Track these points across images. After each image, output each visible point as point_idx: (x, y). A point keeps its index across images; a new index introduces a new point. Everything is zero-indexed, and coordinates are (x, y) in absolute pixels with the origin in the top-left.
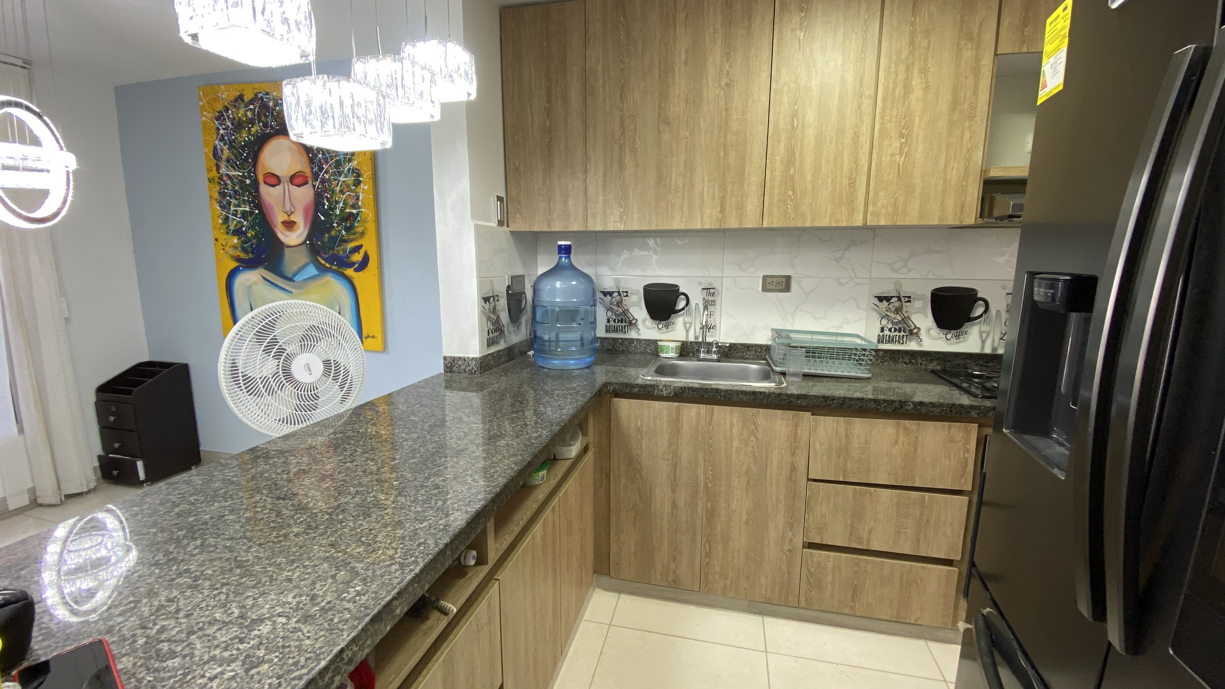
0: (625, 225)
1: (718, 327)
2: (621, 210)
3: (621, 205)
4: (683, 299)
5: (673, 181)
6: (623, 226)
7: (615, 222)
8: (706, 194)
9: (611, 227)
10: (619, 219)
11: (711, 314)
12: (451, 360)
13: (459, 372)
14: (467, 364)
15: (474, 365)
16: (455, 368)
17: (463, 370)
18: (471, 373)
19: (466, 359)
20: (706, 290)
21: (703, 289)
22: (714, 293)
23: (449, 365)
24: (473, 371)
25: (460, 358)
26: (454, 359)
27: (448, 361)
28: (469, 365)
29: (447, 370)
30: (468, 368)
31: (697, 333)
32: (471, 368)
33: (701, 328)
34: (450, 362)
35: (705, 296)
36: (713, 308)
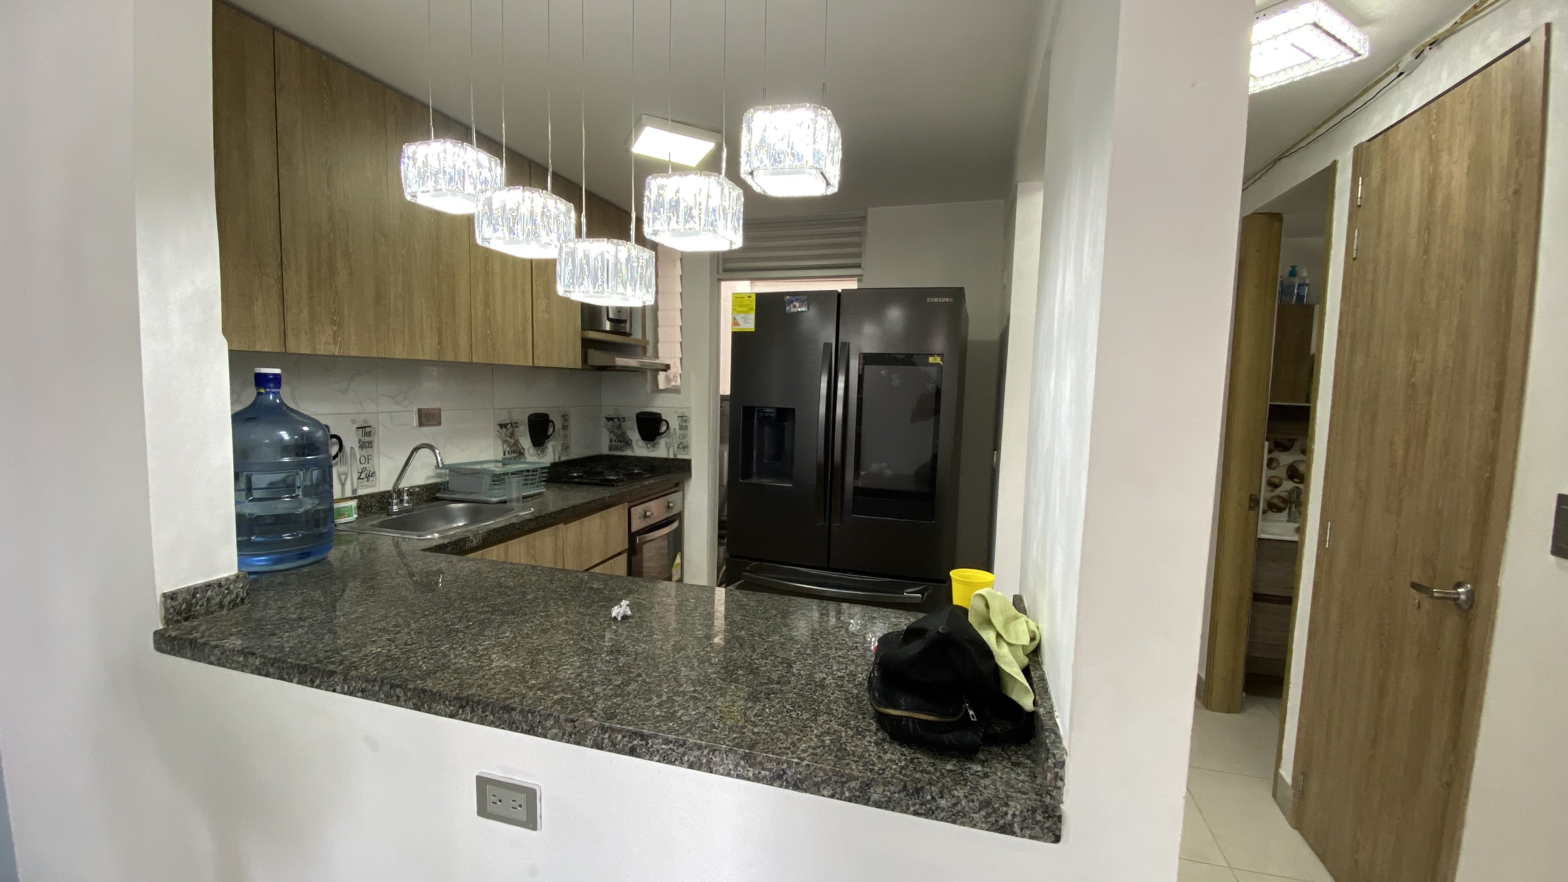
0: (340, 350)
1: (377, 474)
2: (335, 328)
3: (333, 323)
4: (334, 444)
5: (392, 301)
6: (338, 350)
7: (326, 343)
8: (424, 322)
9: (322, 350)
10: (332, 341)
11: (368, 459)
12: (188, 597)
13: (208, 612)
14: (226, 591)
15: (242, 587)
16: (198, 607)
17: (216, 605)
18: (234, 604)
19: (223, 583)
20: (361, 430)
21: (358, 428)
22: (370, 432)
23: (184, 606)
24: (239, 600)
25: (208, 586)
26: (194, 591)
27: (180, 600)
28: (230, 592)
29: (179, 618)
30: (228, 598)
31: (355, 486)
32: (233, 596)
33: (359, 478)
34: (185, 600)
35: (360, 436)
36: (370, 451)
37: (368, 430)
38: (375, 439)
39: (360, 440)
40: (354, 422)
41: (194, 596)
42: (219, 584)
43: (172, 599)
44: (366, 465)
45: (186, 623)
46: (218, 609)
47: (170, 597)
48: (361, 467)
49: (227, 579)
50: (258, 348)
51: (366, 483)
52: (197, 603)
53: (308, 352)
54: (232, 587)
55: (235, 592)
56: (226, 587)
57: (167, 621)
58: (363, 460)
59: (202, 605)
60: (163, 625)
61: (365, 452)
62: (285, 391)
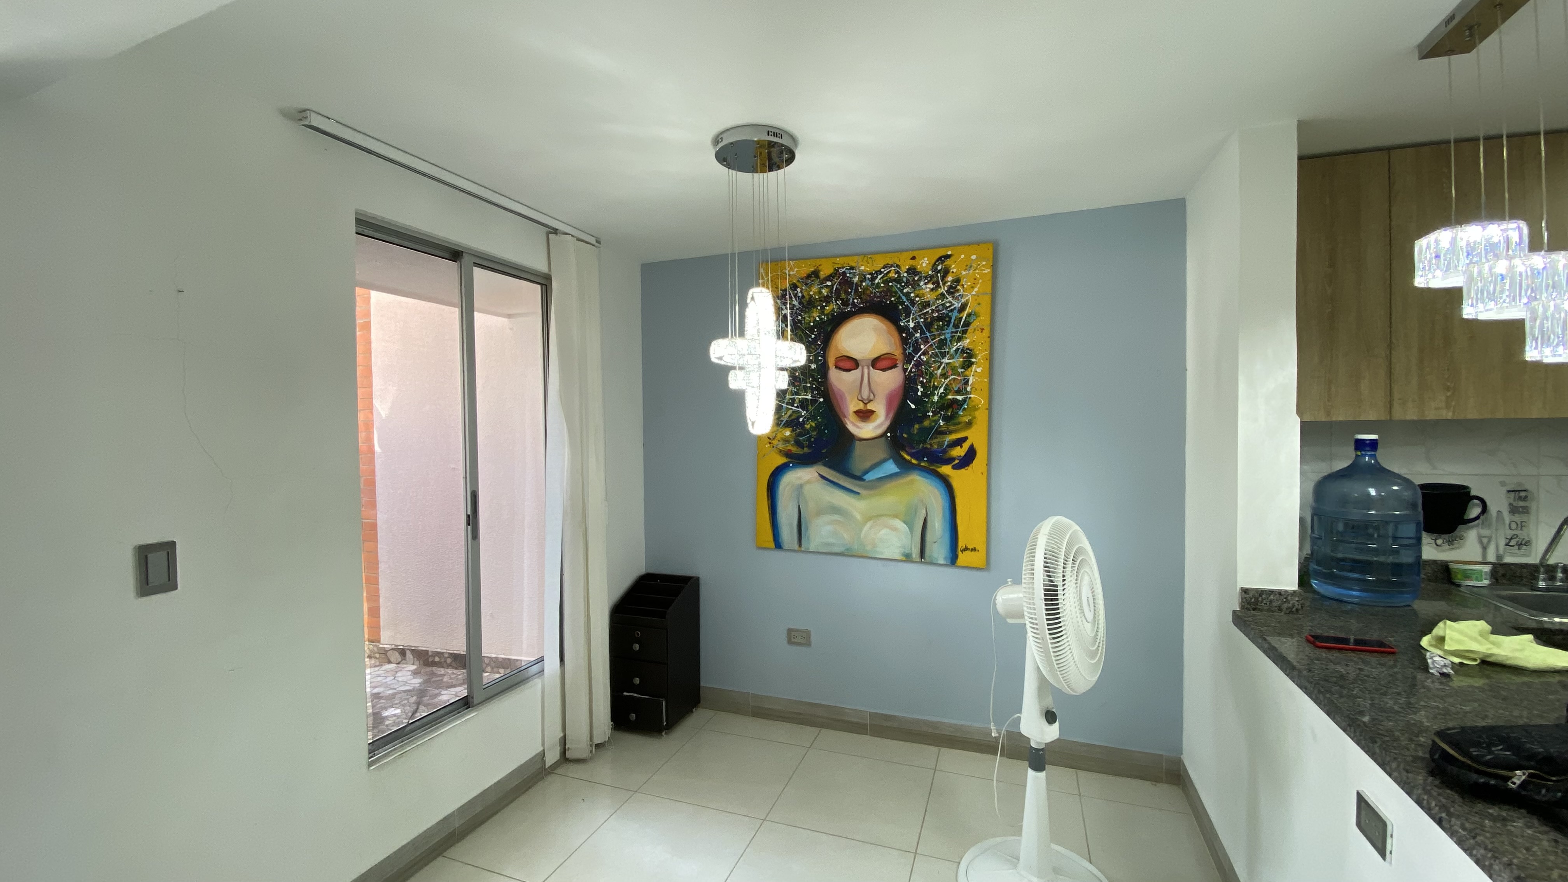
0: (1453, 414)
1: (1534, 544)
2: (1449, 394)
3: (1447, 389)
4: (1477, 505)
6: (1451, 414)
7: (1438, 409)
10: (1444, 407)
11: (1521, 526)
12: (1256, 594)
13: (1269, 610)
14: (1285, 600)
15: (1297, 601)
16: (1263, 604)
17: (1276, 607)
18: (1290, 611)
19: (1282, 593)
20: (1513, 494)
21: (1509, 491)
22: (1526, 497)
23: (1253, 600)
24: (1294, 609)
25: (1271, 592)
26: (1261, 592)
27: (1251, 595)
28: (1287, 601)
29: (1249, 606)
30: (1286, 605)
31: (1501, 552)
32: (1290, 605)
33: (1507, 545)
34: (1254, 596)
35: (1512, 501)
36: (1524, 518)
37: (1523, 494)
38: (1533, 506)
39: (1510, 504)
40: (1503, 484)
41: (1261, 595)
42: (1280, 593)
43: (1245, 592)
44: (1518, 532)
45: (1252, 612)
46: (1277, 611)
47: (1245, 591)
48: (1510, 533)
49: (1286, 591)
50: (1362, 418)
51: (1517, 551)
52: (1262, 602)
53: (1415, 418)
54: (1289, 598)
55: (1291, 602)
56: (1285, 596)
57: (1242, 607)
58: (1514, 526)
59: (1266, 604)
60: (1240, 608)
61: (1517, 518)
62: (1380, 453)
